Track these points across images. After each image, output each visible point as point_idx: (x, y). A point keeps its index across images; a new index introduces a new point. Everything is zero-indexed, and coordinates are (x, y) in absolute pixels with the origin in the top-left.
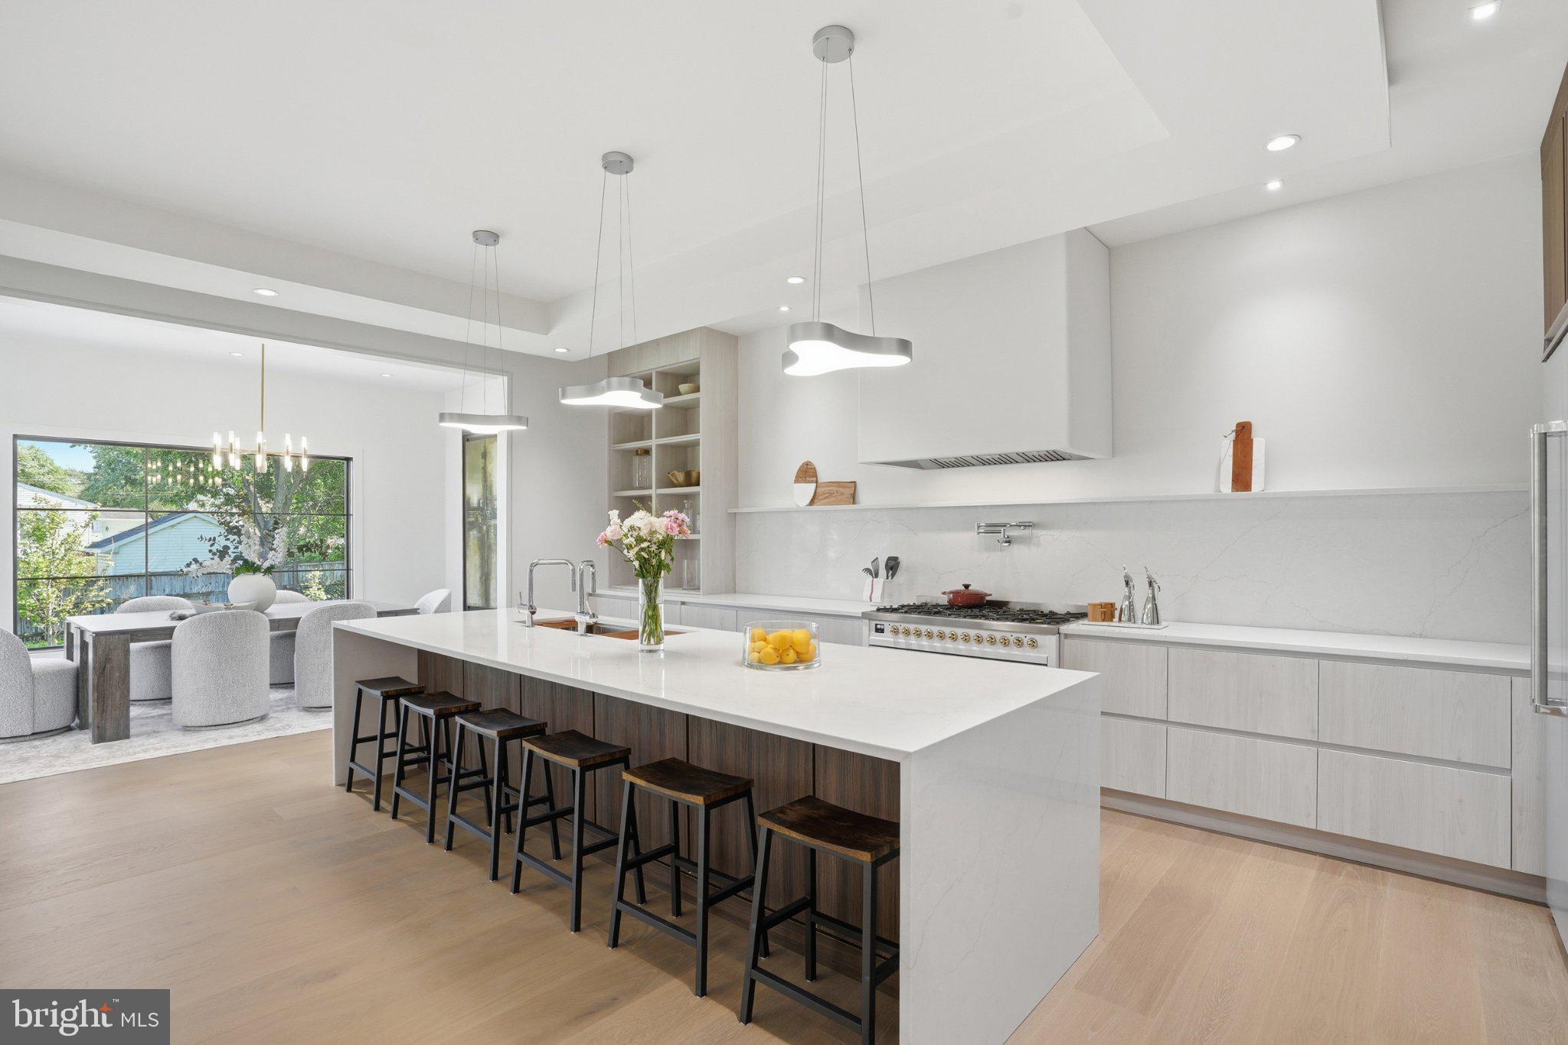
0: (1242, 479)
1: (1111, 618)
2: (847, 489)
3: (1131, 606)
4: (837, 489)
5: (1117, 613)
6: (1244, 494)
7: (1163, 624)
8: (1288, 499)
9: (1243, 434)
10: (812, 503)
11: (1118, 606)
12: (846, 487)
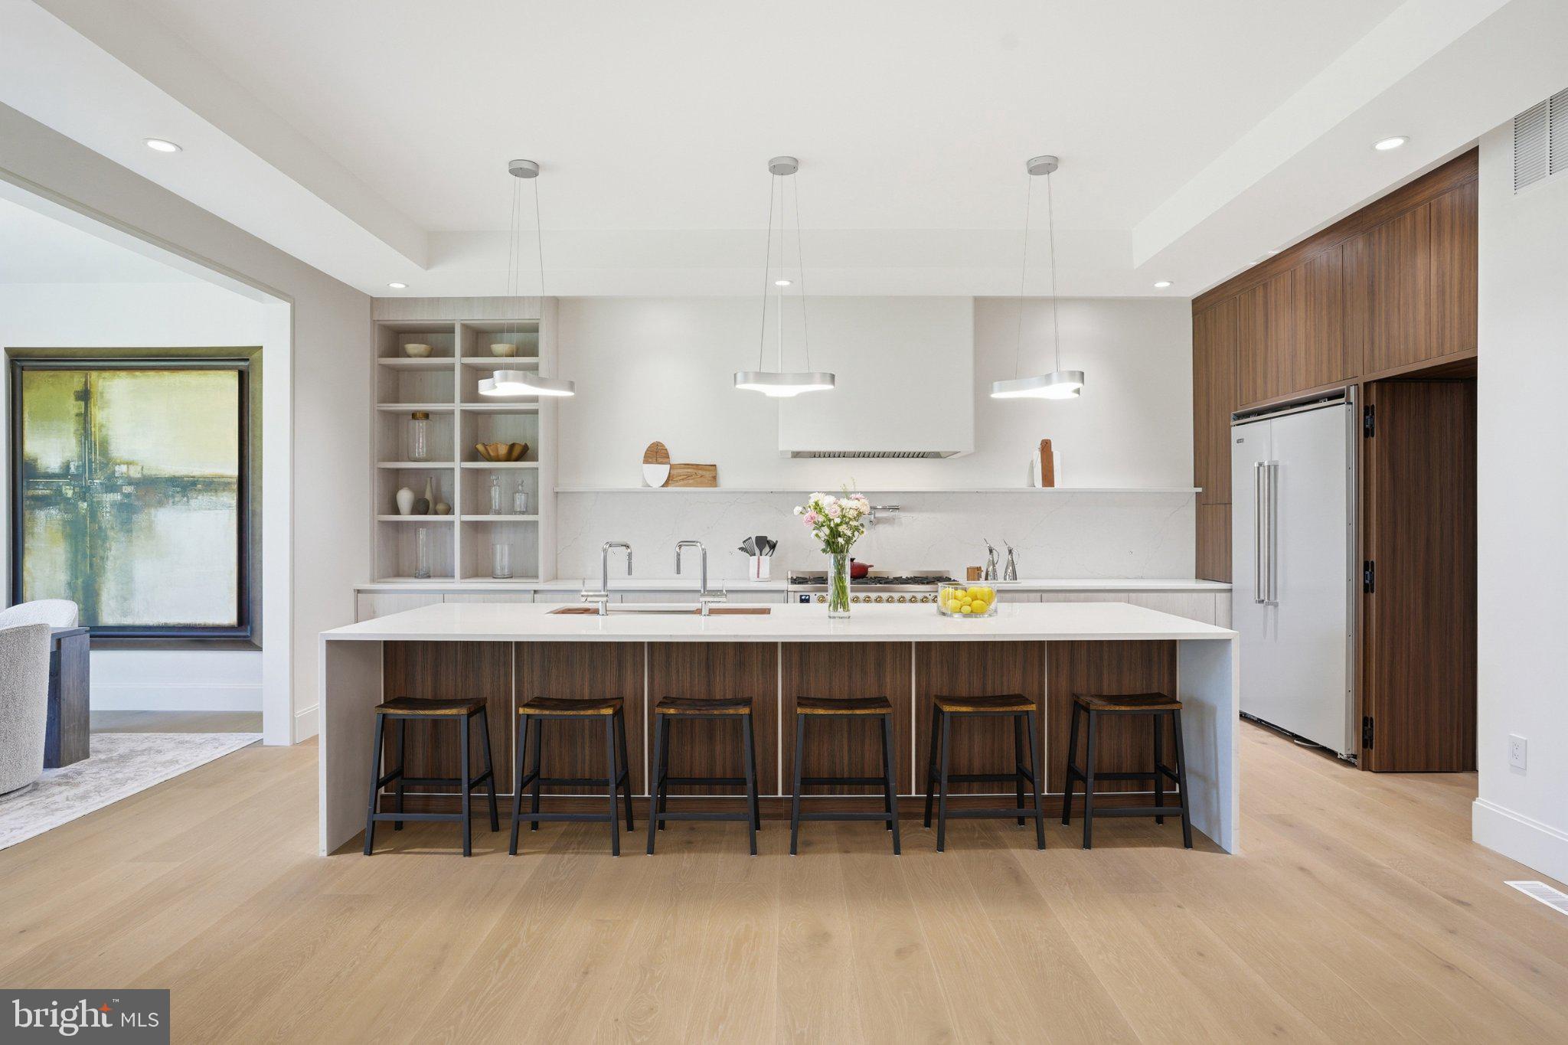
0: (1048, 479)
1: (979, 577)
2: (708, 473)
3: (994, 571)
4: (695, 471)
5: (983, 575)
6: (1049, 489)
7: (1018, 581)
8: (1073, 493)
9: (1046, 447)
10: (666, 484)
11: (984, 569)
12: (706, 470)
